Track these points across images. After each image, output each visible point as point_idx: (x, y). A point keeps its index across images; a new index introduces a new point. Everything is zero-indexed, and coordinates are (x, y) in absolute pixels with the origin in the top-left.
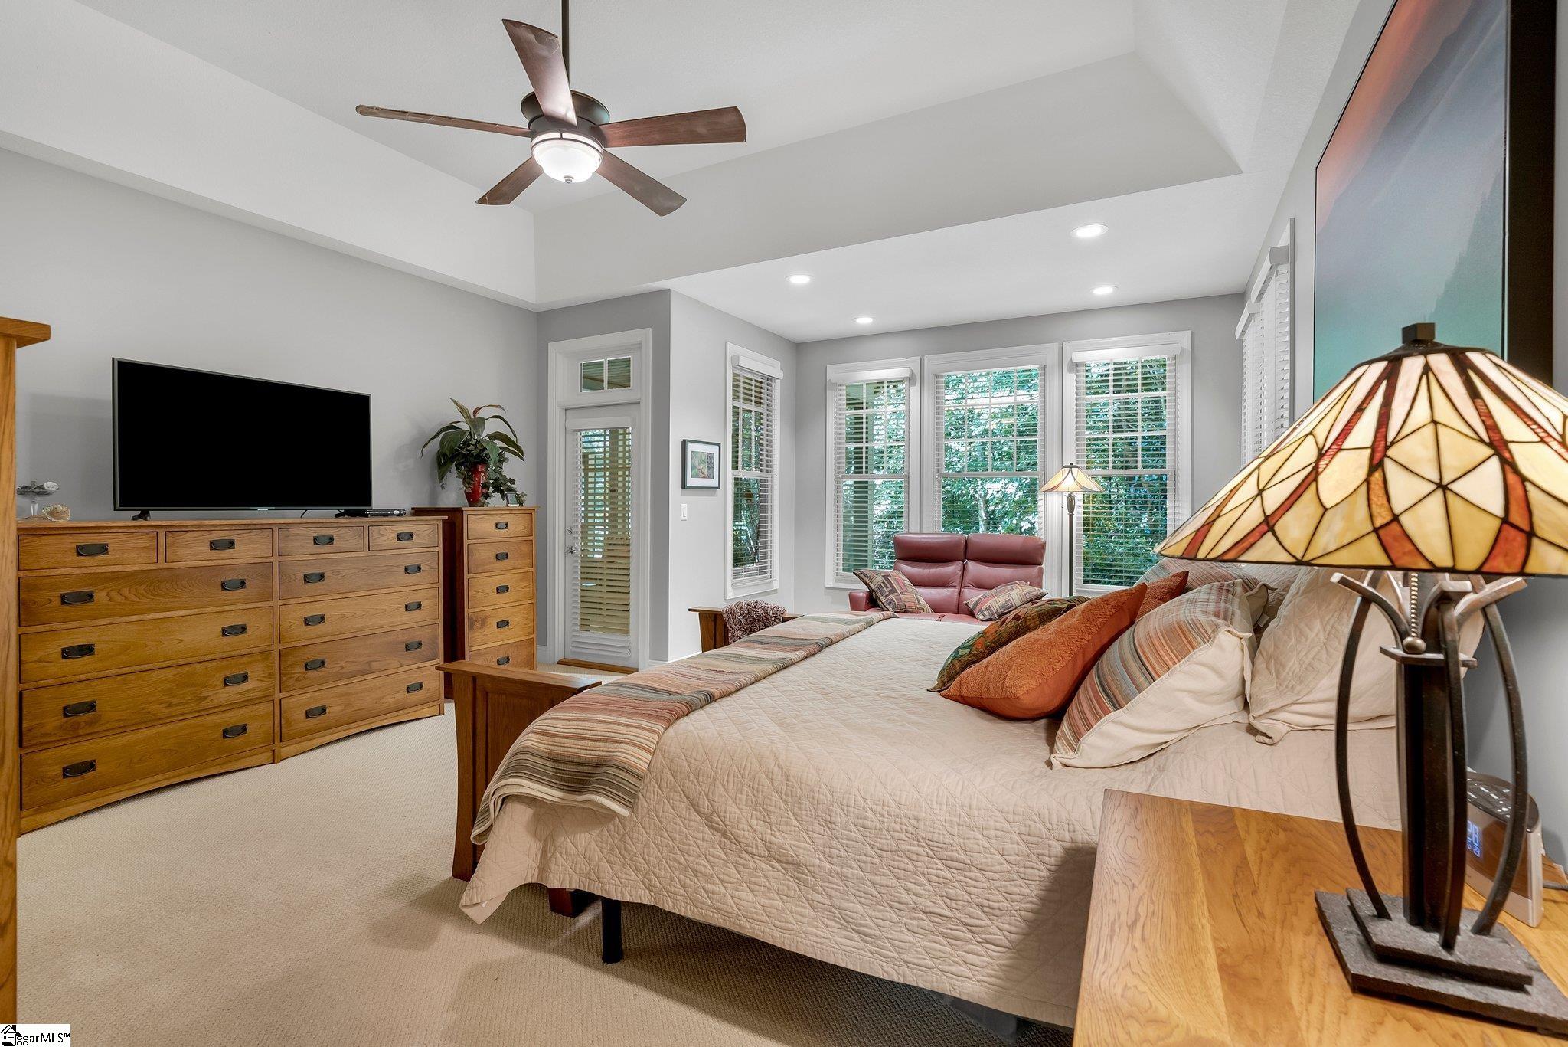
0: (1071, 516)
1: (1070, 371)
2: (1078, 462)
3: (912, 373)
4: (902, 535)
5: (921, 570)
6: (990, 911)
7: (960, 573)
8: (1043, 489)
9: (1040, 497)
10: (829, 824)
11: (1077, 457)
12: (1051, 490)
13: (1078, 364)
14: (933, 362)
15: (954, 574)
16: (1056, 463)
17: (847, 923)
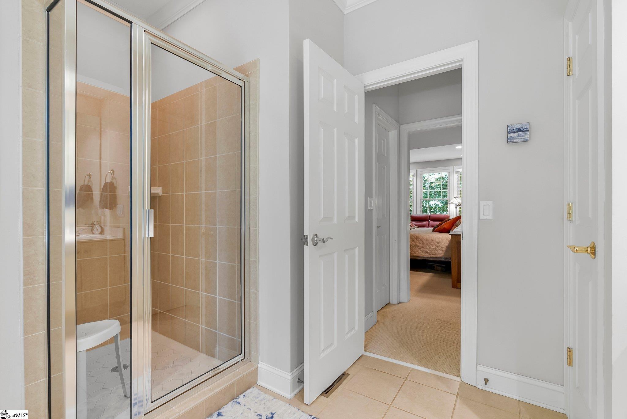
0: (456, 209)
1: (456, 173)
2: (458, 196)
3: (414, 174)
4: (412, 215)
5: (418, 223)
6: (442, 247)
7: (428, 224)
8: (450, 203)
9: (448, 205)
10: (423, 241)
11: (458, 195)
12: (451, 203)
13: (458, 172)
14: (420, 171)
15: (426, 224)
16: (452, 197)
17: (425, 252)
